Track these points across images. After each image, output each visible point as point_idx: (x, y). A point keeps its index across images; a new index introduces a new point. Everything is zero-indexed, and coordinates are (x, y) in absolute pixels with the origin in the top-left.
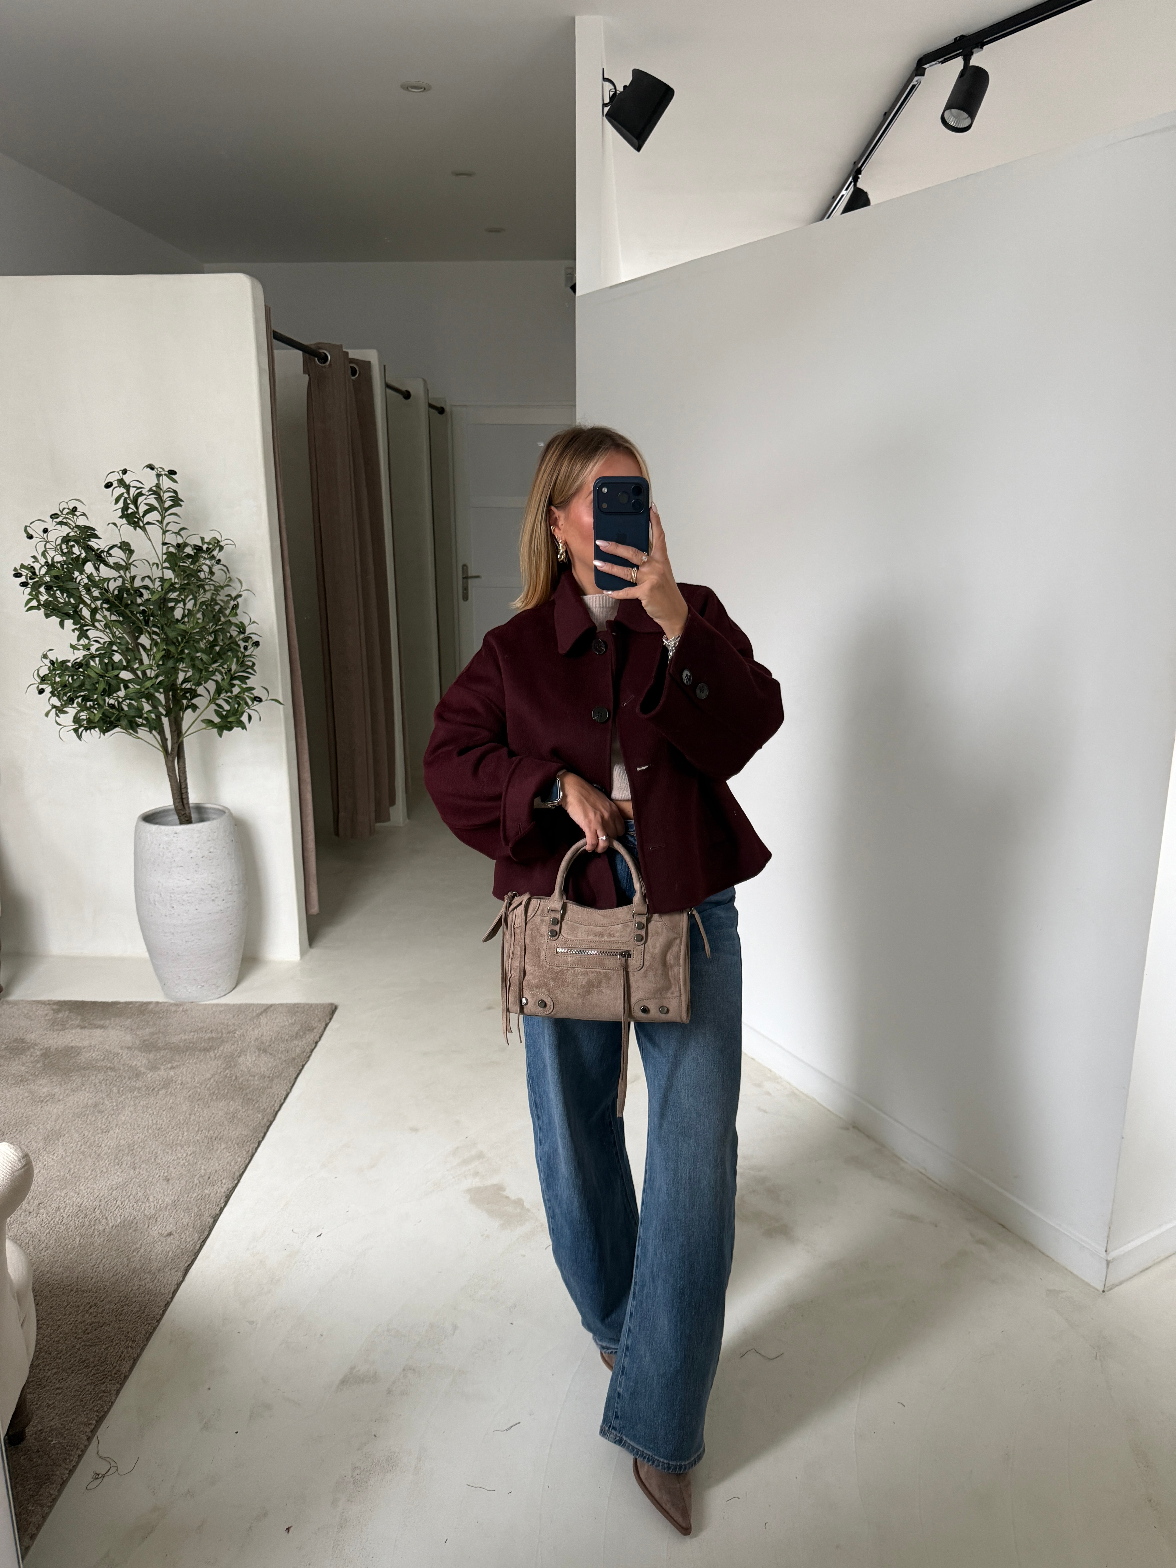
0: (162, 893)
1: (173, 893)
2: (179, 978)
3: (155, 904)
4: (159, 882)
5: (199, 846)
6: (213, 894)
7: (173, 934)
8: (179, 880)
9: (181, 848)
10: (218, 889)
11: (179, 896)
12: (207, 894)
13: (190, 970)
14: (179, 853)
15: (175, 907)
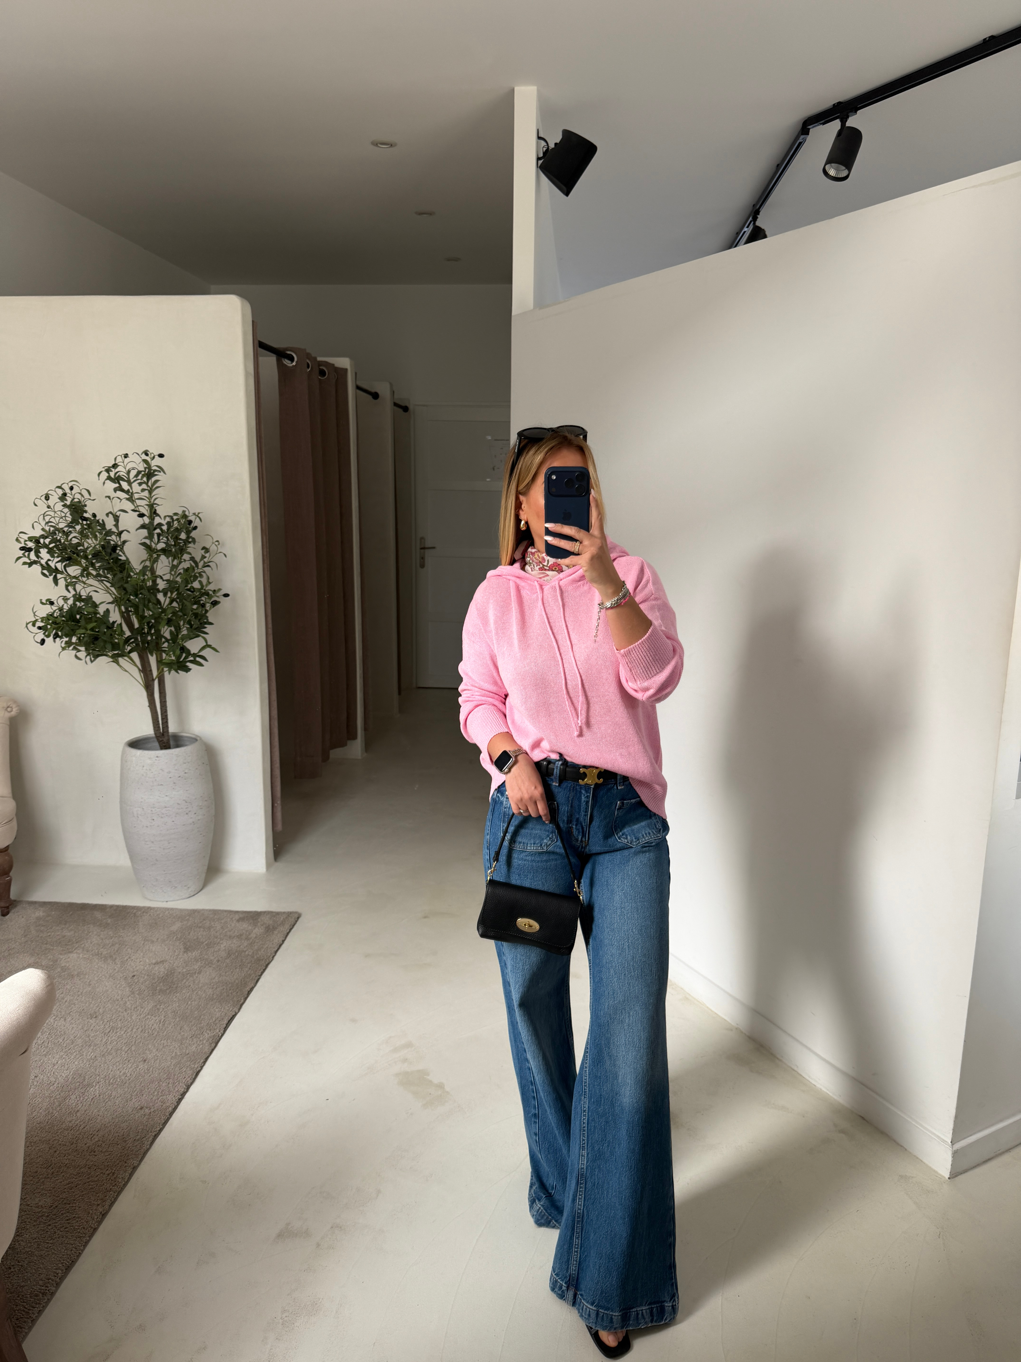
0: (144, 807)
1: (154, 808)
2: (157, 880)
3: (138, 817)
4: (142, 798)
5: (176, 768)
6: (187, 808)
7: (153, 842)
8: (159, 796)
9: (162, 769)
10: (191, 804)
11: (159, 810)
12: (182, 808)
13: (166, 873)
14: (159, 773)
15: (155, 818)
